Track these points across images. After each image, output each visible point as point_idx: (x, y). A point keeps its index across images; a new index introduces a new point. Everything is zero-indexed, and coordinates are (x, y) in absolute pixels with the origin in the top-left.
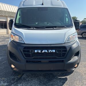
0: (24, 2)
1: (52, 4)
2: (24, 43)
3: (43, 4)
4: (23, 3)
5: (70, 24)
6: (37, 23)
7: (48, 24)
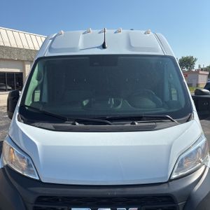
0: (53, 39)
1: (130, 46)
2: (37, 178)
3: (104, 46)
4: (52, 43)
5: (183, 106)
6: (87, 101)
7: (119, 107)
